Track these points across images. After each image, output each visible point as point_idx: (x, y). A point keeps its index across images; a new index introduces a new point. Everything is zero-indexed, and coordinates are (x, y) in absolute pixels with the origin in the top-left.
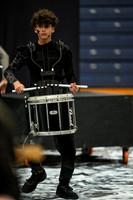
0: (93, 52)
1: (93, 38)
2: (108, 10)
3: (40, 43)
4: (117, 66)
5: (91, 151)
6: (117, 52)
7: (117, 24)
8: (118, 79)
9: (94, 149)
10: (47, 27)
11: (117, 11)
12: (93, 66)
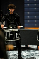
0: (28, 17)
1: (28, 13)
2: (33, 4)
3: (10, 14)
4: (36, 21)
5: (28, 46)
6: (36, 17)
7: (35, 9)
8: (36, 25)
9: (29, 45)
10: (12, 9)
11: (35, 5)
12: (28, 21)
